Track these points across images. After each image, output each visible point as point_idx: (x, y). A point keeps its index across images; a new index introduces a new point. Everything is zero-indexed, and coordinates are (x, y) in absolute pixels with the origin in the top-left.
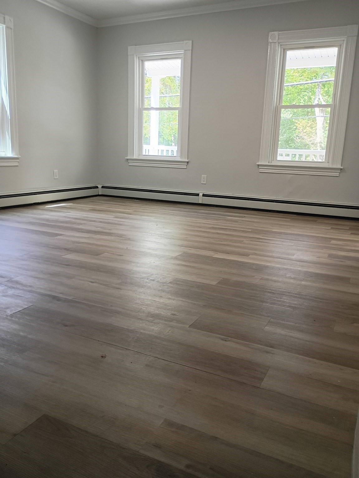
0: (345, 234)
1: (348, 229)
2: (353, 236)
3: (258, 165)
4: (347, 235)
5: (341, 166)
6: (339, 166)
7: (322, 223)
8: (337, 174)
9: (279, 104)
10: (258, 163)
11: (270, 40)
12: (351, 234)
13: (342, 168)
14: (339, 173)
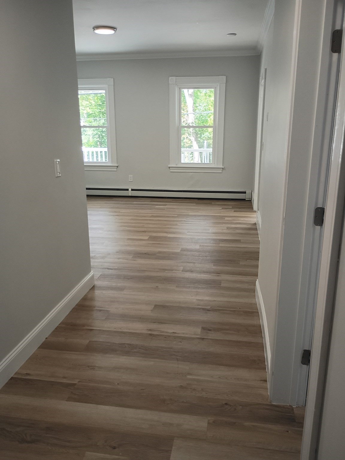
0: (231, 212)
1: (231, 207)
2: (235, 213)
3: (169, 167)
4: (232, 213)
5: (223, 166)
6: (222, 167)
7: (215, 204)
8: (221, 171)
9: (180, 125)
10: (169, 166)
11: (170, 83)
12: (234, 211)
13: (223, 167)
14: (222, 170)
